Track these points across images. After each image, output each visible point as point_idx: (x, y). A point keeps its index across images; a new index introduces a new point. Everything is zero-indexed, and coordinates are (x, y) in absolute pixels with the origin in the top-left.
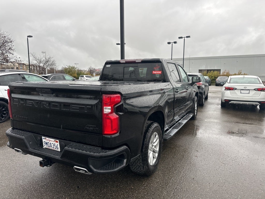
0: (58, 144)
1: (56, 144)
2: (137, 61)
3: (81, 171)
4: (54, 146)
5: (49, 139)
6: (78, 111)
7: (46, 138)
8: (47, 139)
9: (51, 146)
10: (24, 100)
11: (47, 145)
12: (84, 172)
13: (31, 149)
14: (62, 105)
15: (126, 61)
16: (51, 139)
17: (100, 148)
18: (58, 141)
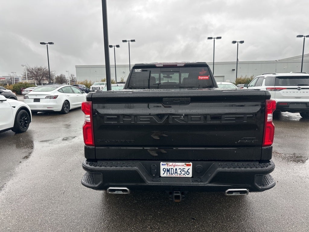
0: (191, 167)
1: (187, 168)
2: (178, 65)
3: (234, 193)
4: (182, 171)
5: (174, 163)
6: (234, 122)
7: (168, 163)
8: (171, 164)
9: (177, 173)
10: (133, 117)
11: (168, 173)
12: (239, 193)
13: (149, 182)
14: (209, 117)
15: (164, 65)
16: (177, 164)
17: (258, 163)
18: (191, 163)
